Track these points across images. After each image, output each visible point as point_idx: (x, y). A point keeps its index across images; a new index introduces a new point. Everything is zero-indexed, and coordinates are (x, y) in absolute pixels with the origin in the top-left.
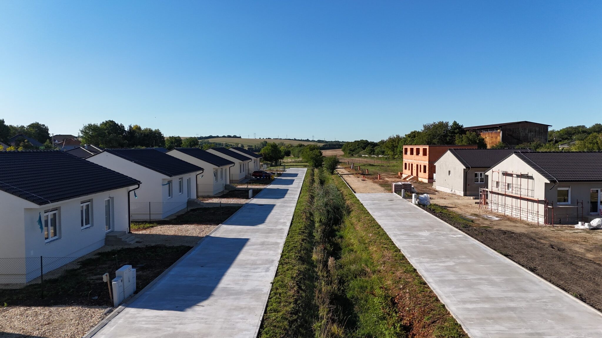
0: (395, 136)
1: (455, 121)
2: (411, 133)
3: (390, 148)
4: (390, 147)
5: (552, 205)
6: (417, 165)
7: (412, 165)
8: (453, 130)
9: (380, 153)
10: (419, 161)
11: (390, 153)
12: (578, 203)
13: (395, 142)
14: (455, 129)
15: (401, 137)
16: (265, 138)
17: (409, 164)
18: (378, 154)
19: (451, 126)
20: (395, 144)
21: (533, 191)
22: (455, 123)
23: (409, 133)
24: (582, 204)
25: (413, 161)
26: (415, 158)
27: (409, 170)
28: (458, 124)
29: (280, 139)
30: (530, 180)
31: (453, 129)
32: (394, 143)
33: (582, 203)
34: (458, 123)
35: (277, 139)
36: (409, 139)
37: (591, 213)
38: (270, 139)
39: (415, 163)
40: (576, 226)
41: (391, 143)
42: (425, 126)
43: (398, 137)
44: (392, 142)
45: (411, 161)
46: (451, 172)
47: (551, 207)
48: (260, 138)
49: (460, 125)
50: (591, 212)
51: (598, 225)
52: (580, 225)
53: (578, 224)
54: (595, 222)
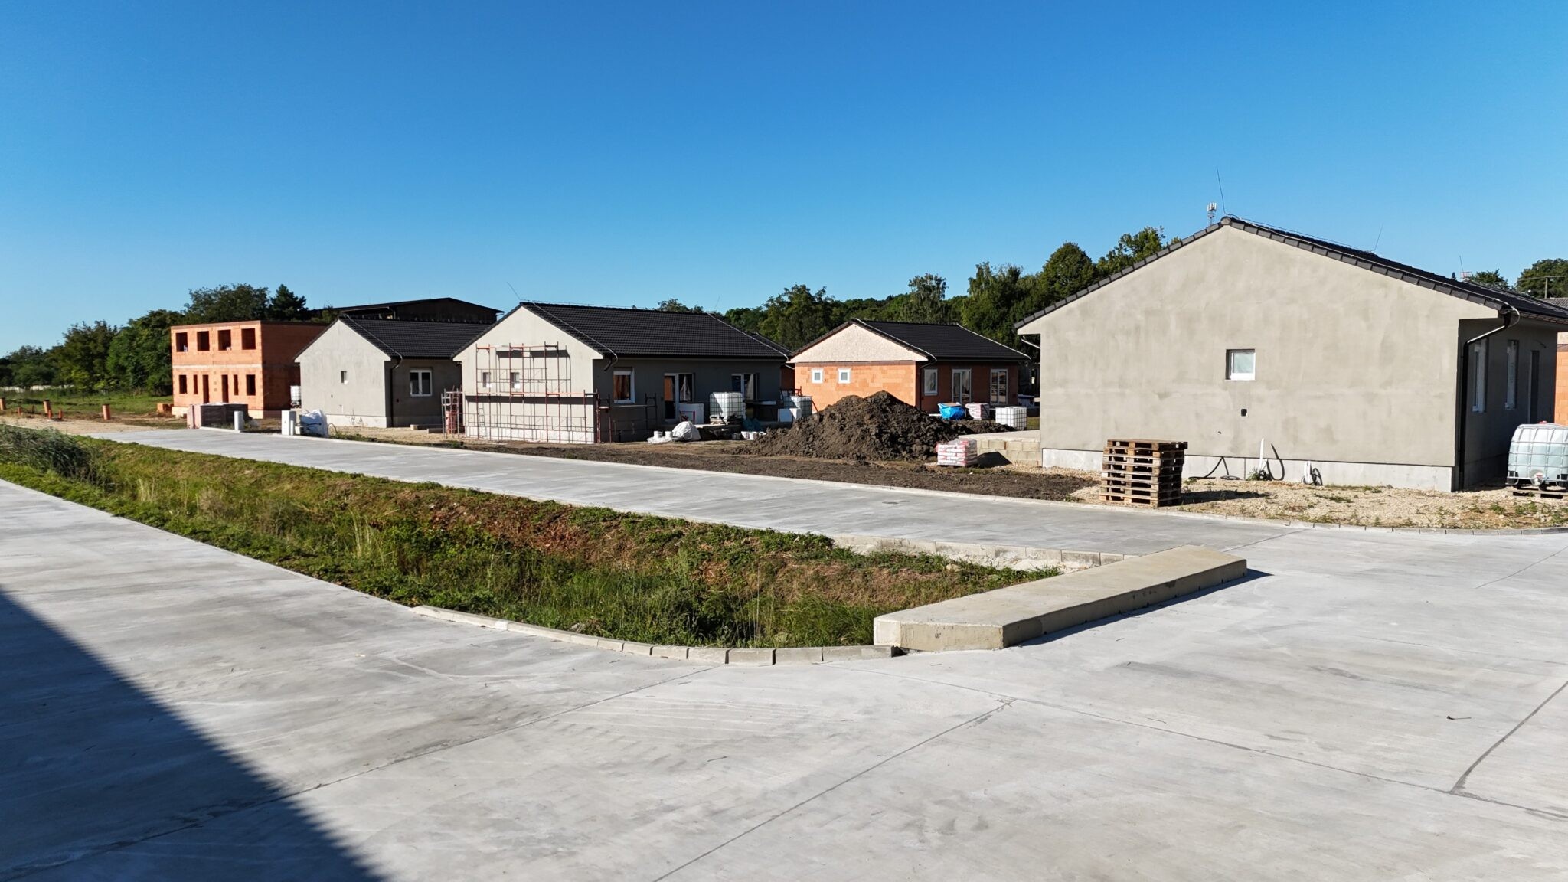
0: (93, 326)
1: (282, 285)
2: (150, 316)
3: (78, 360)
4: (79, 357)
5: (609, 403)
6: (225, 378)
7: (206, 378)
8: (279, 309)
9: (34, 377)
10: (230, 366)
11: (78, 374)
12: (647, 398)
13: (95, 342)
14: (284, 305)
15: (112, 328)
17: (195, 377)
18: (27, 383)
19: (272, 299)
20: (96, 347)
21: (569, 381)
22: (283, 291)
23: (145, 314)
24: (655, 401)
25: (210, 366)
26: (215, 359)
27: (196, 392)
28: (292, 294)
30: (562, 360)
31: (279, 306)
32: (91, 345)
33: (655, 398)
34: (290, 291)
36: (146, 332)
37: (667, 420)
39: (215, 373)
40: (650, 440)
41: (79, 345)
42: (196, 296)
43: (102, 328)
44: (84, 343)
45: (205, 366)
46: (348, 375)
47: (606, 407)
49: (297, 298)
50: (667, 418)
51: (686, 434)
52: (656, 438)
53: (652, 435)
54: (681, 429)
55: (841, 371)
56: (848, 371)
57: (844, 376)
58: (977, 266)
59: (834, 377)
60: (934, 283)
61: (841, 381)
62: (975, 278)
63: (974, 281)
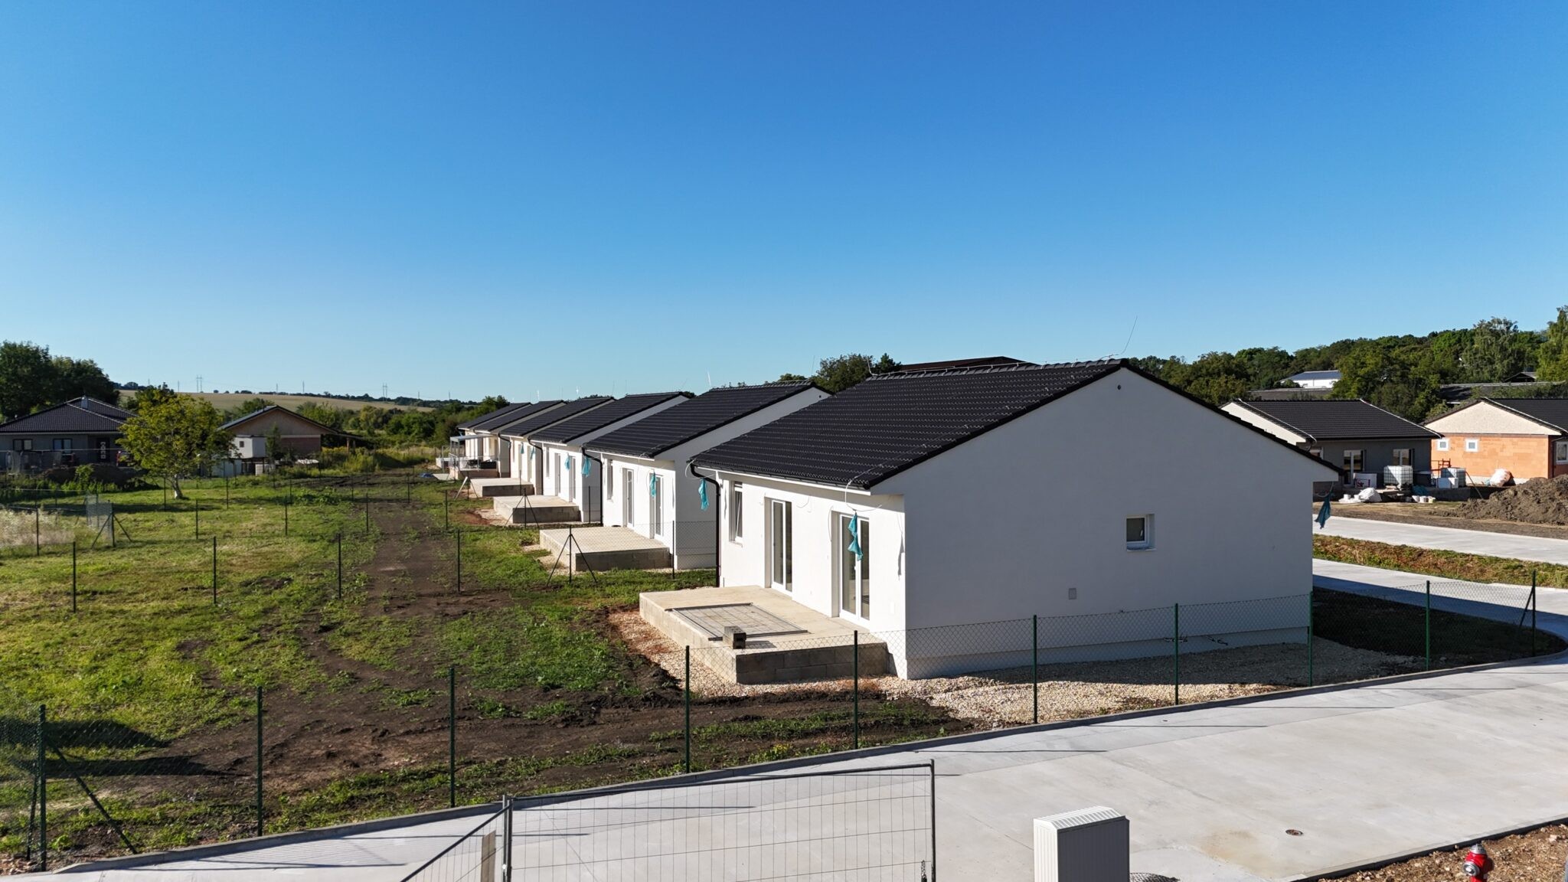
1: (888, 356)
14: (885, 368)
16: (232, 392)
19: (871, 364)
29: (282, 394)
35: (271, 393)
37: (1353, 486)
38: (250, 393)
40: (1341, 501)
42: (825, 363)
48: (216, 392)
50: (1353, 484)
51: (1370, 498)
52: (1346, 499)
53: (1342, 497)
54: (1366, 493)
55: (1468, 441)
56: (1476, 441)
57: (1472, 445)
58: (1558, 309)
59: (1462, 446)
60: (1503, 327)
61: (1468, 450)
62: (1555, 321)
63: (1555, 325)
